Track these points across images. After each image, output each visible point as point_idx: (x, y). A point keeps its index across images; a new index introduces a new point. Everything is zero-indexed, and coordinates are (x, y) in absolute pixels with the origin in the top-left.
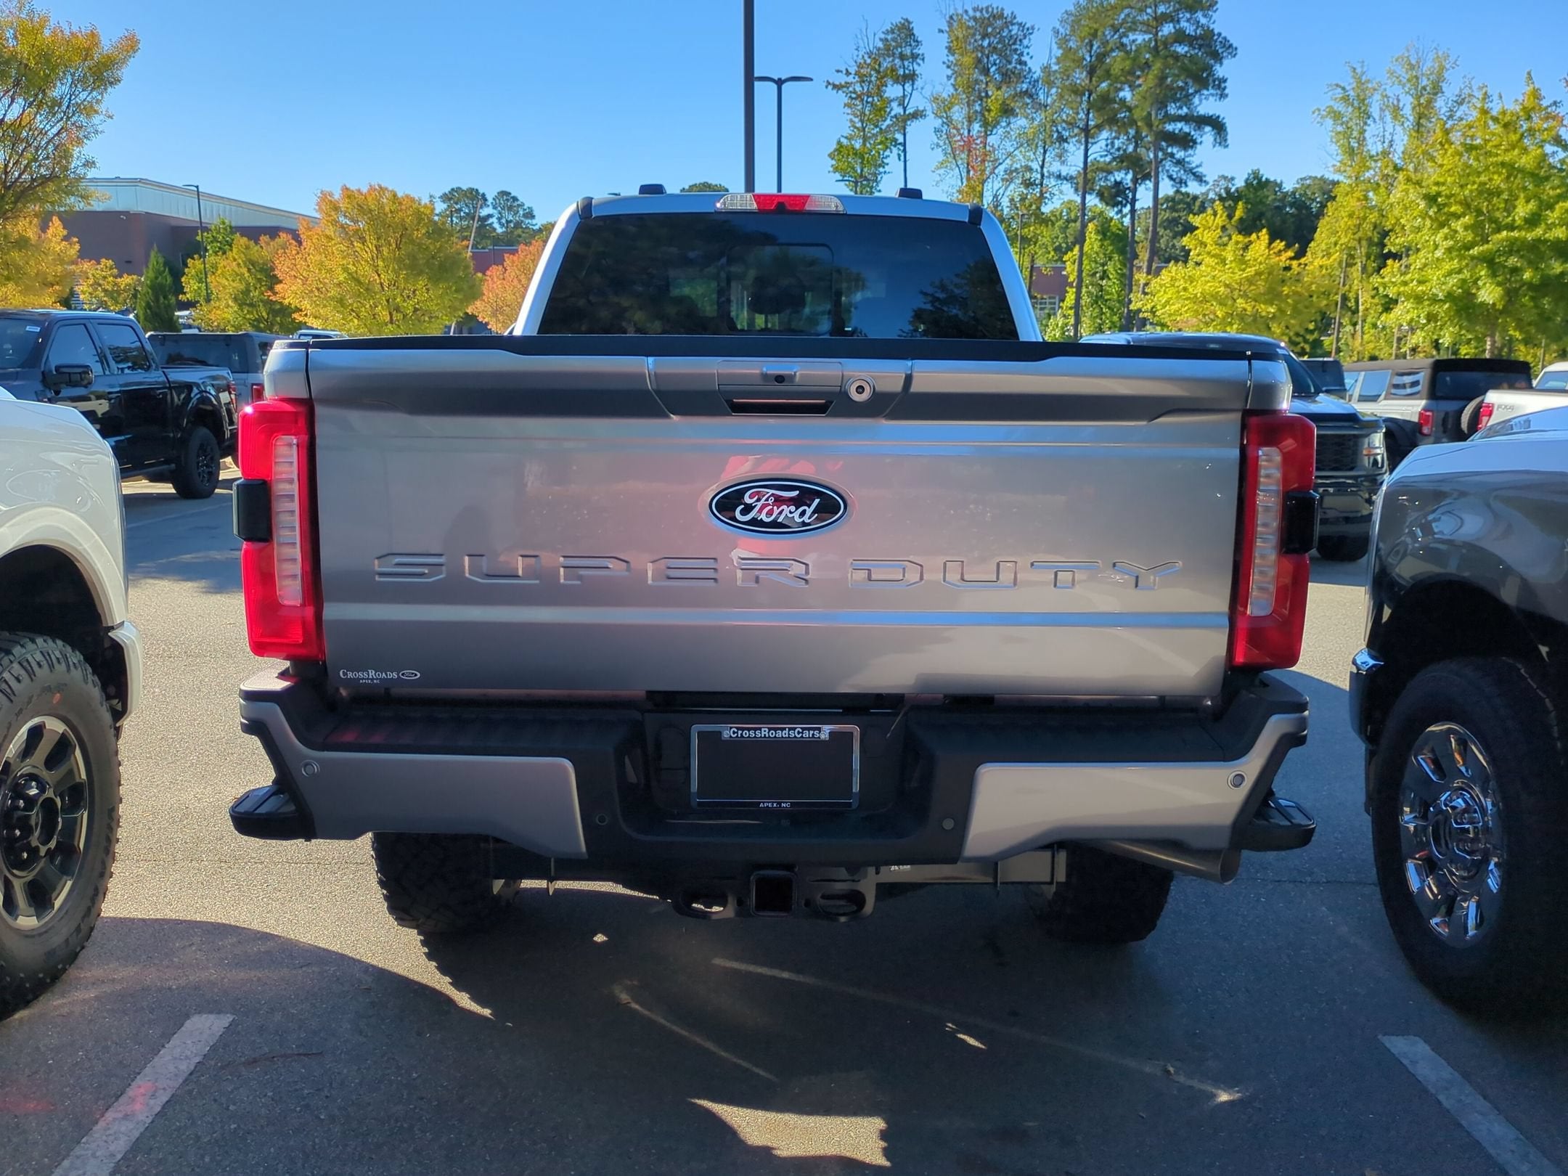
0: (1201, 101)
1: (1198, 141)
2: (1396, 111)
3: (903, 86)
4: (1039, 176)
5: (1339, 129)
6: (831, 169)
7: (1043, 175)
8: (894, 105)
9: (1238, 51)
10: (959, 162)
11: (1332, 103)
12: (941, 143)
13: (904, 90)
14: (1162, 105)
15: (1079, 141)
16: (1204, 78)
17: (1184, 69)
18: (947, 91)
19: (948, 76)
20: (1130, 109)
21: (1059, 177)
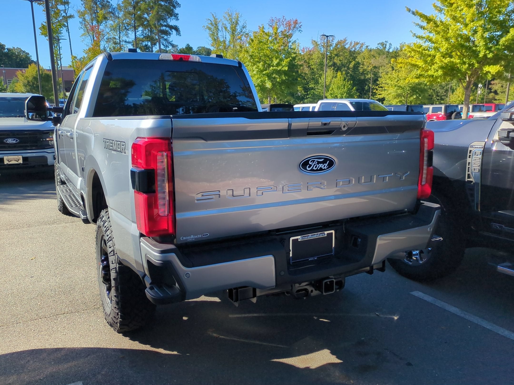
0: (171, 20)
1: (171, 33)
2: (226, 28)
3: (65, 6)
4: (119, 41)
5: (211, 33)
6: (41, 34)
7: (120, 41)
8: (62, 12)
9: (181, 6)
10: (90, 34)
11: (208, 25)
12: (83, 27)
13: (65, 7)
14: (159, 21)
15: (132, 30)
16: (171, 13)
17: (164, 10)
18: (82, 9)
19: (82, 4)
20: (148, 21)
21: (126, 42)
